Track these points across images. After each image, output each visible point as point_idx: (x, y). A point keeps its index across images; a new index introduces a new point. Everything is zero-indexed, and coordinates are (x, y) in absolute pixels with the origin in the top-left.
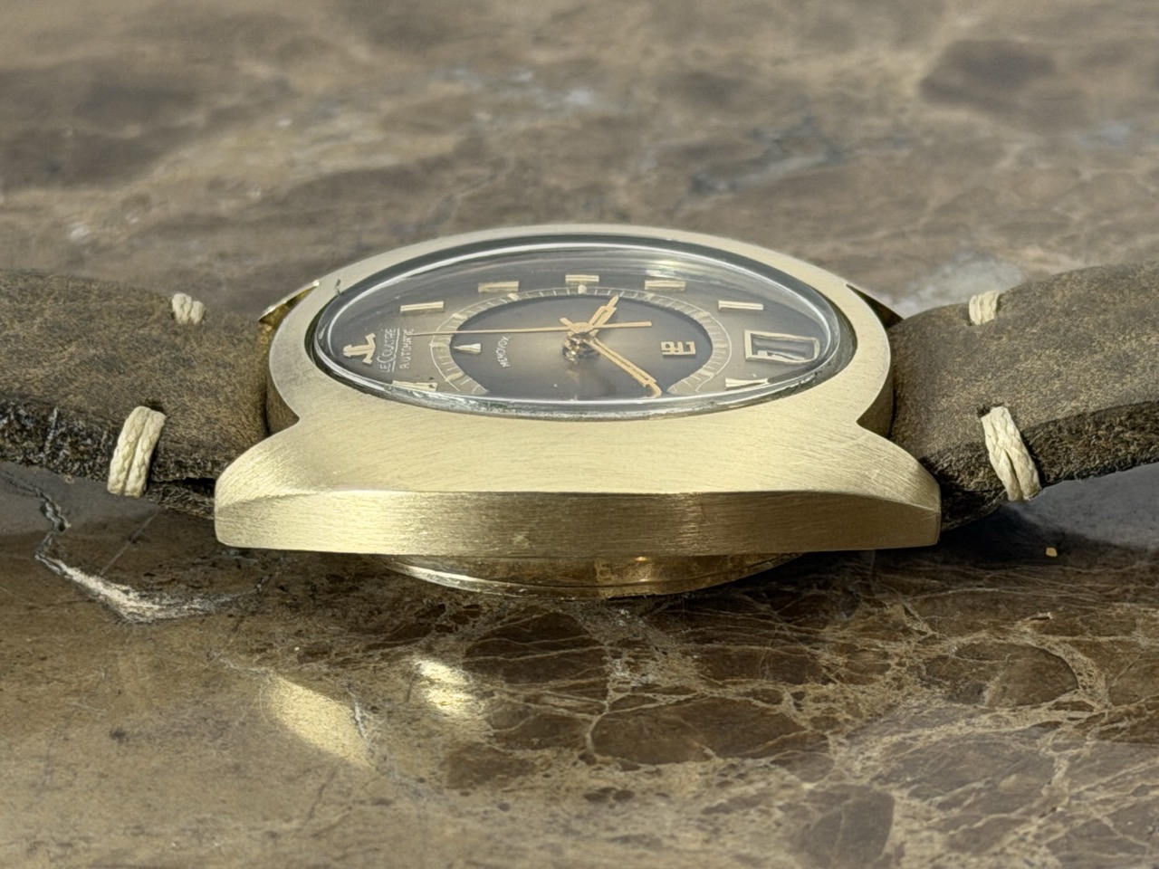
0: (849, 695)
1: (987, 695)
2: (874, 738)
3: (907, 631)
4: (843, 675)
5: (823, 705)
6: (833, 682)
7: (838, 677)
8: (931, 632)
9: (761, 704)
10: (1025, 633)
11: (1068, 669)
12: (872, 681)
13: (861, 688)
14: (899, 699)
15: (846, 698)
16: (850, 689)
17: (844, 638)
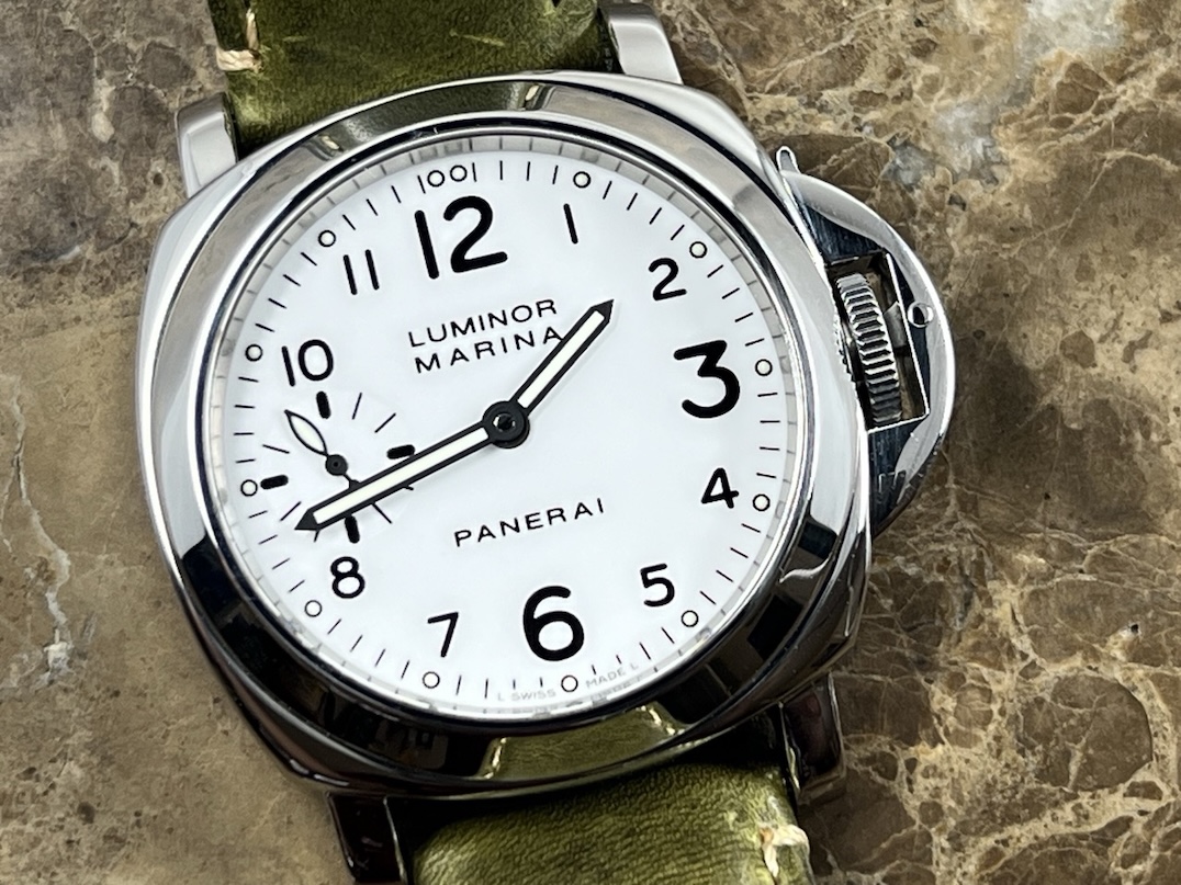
0: (956, 767)
1: (1073, 768)
2: (972, 839)
3: (1011, 650)
4: (951, 729)
5: (933, 782)
6: (943, 743)
7: (947, 733)
8: (1032, 656)
9: (879, 779)
10: (1115, 659)
11: (1147, 722)
12: (977, 739)
13: (965, 753)
14: (998, 773)
15: (952, 770)
16: (957, 753)
17: (955, 663)
